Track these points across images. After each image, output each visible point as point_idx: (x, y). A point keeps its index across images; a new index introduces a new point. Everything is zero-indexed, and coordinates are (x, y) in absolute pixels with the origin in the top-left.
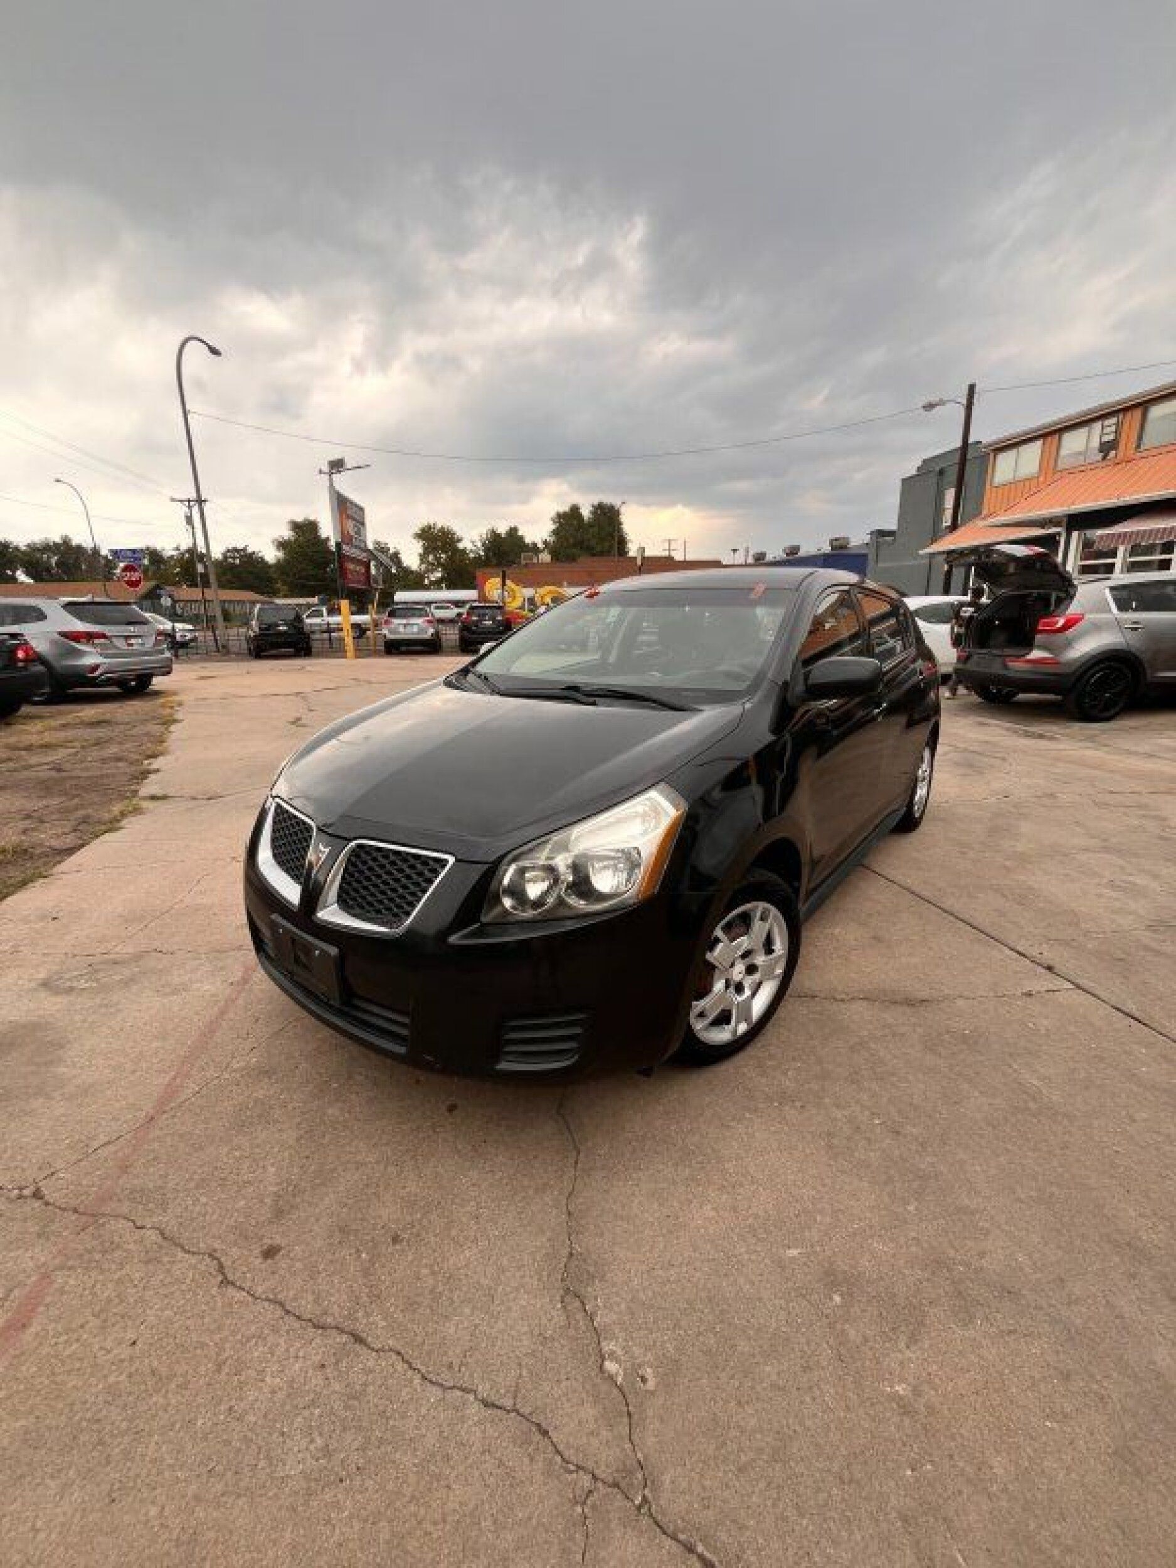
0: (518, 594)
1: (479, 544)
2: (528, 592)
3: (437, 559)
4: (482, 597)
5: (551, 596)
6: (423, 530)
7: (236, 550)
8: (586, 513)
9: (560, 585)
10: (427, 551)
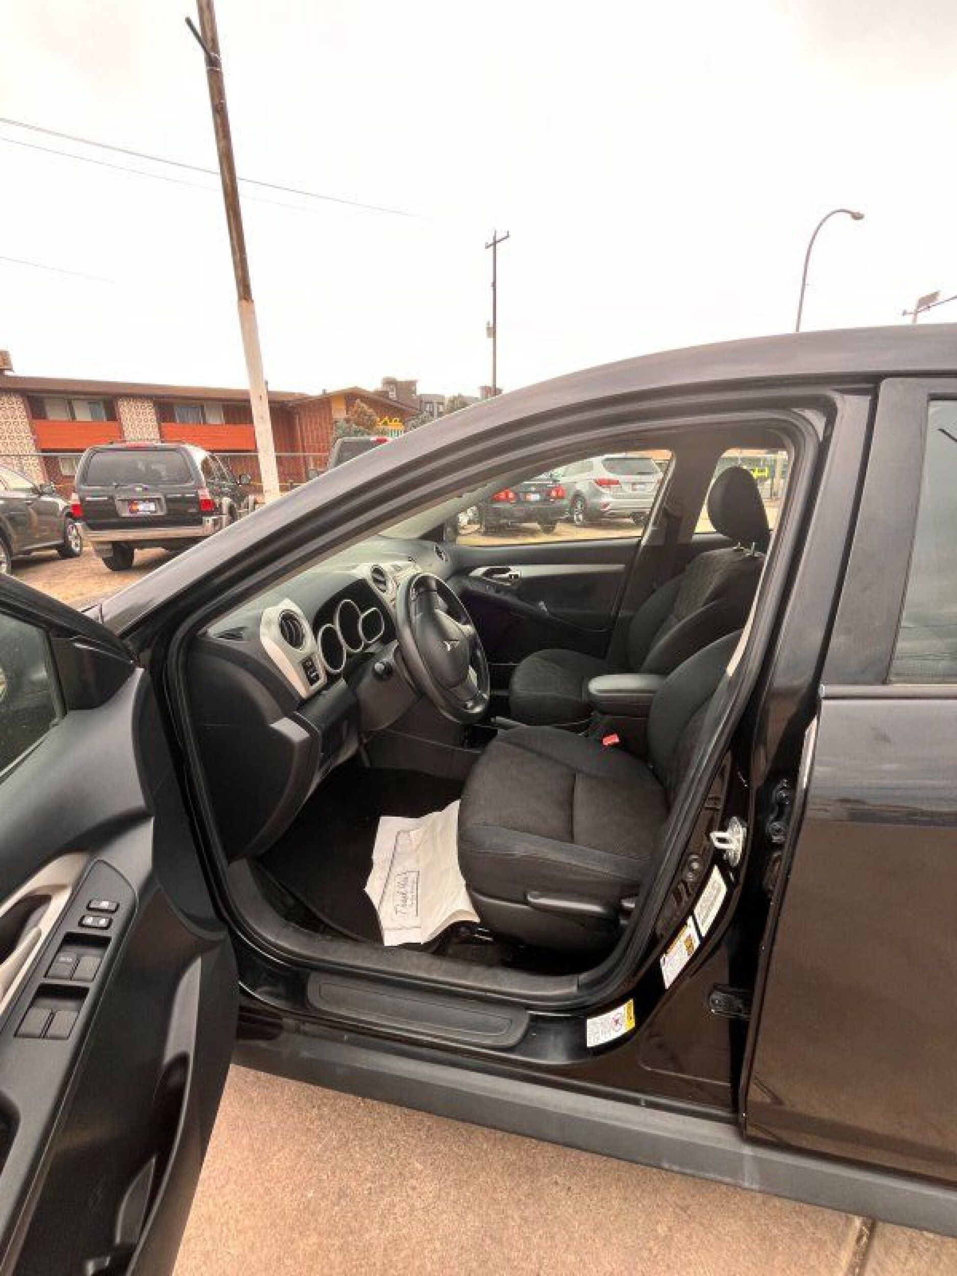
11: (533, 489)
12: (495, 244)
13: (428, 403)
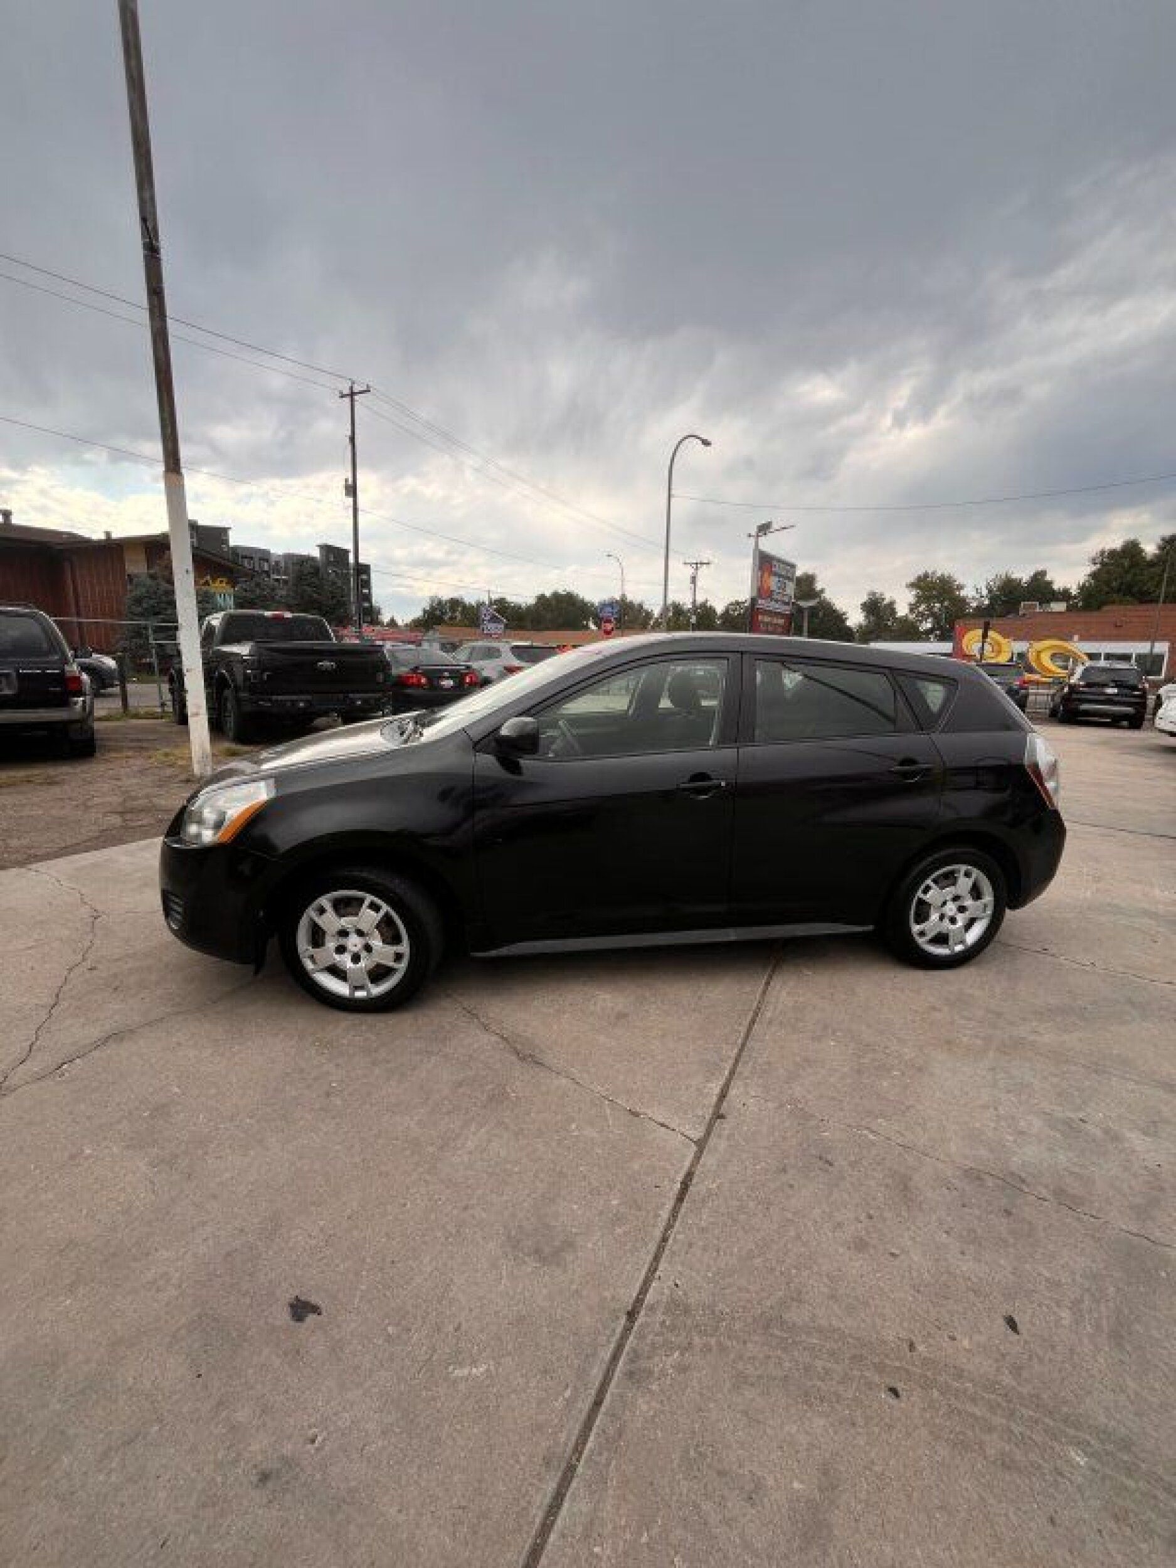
0: (1005, 648)
1: (985, 592)
2: (1020, 646)
3: (930, 609)
4: (958, 652)
5: (1049, 653)
6: (919, 579)
7: (738, 603)
8: (1150, 549)
9: (1068, 638)
10: (920, 600)
11: (446, 674)
12: (352, 394)
13: (246, 557)
